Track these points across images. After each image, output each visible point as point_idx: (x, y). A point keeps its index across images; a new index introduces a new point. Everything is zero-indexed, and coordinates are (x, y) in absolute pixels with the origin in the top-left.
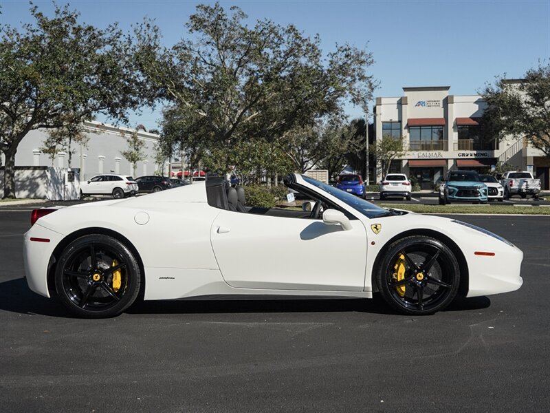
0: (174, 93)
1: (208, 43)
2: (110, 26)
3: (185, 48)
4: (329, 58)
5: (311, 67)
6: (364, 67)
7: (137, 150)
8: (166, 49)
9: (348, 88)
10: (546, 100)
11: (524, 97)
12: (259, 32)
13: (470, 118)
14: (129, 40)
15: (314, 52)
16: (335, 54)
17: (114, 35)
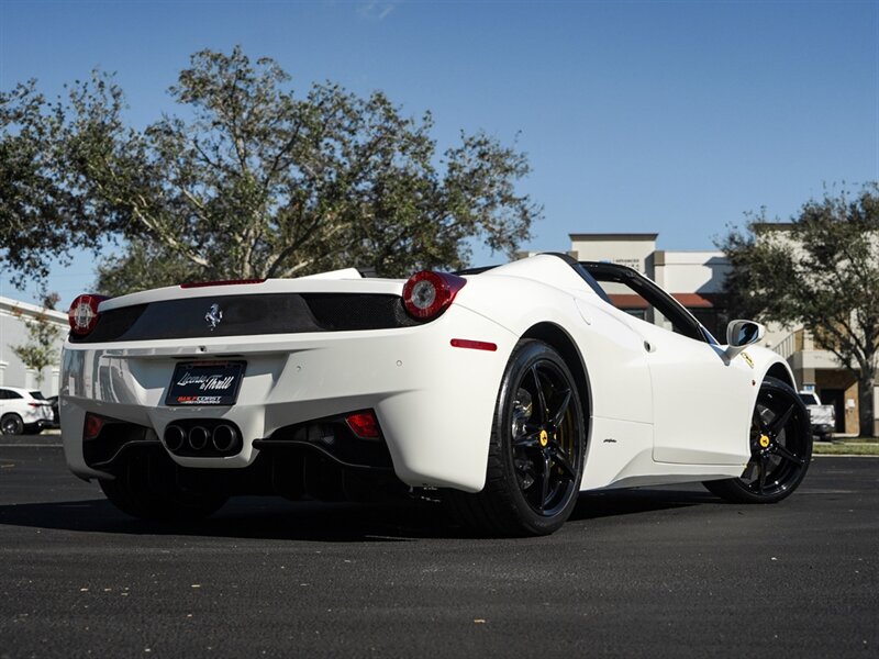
0: (146, 218)
1: (215, 124)
2: (20, 86)
3: (169, 133)
4: (448, 160)
5: (415, 175)
6: (511, 178)
7: (46, 343)
8: (133, 133)
9: (480, 217)
10: (840, 259)
11: (799, 252)
12: (316, 104)
13: (697, 293)
14: (60, 112)
15: (420, 147)
16: (459, 151)
17: (28, 103)
